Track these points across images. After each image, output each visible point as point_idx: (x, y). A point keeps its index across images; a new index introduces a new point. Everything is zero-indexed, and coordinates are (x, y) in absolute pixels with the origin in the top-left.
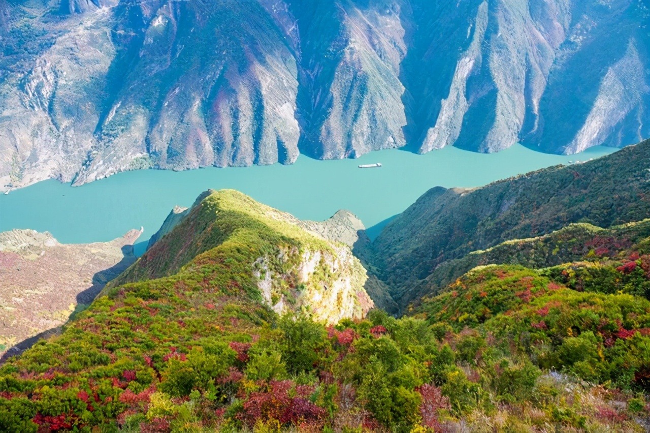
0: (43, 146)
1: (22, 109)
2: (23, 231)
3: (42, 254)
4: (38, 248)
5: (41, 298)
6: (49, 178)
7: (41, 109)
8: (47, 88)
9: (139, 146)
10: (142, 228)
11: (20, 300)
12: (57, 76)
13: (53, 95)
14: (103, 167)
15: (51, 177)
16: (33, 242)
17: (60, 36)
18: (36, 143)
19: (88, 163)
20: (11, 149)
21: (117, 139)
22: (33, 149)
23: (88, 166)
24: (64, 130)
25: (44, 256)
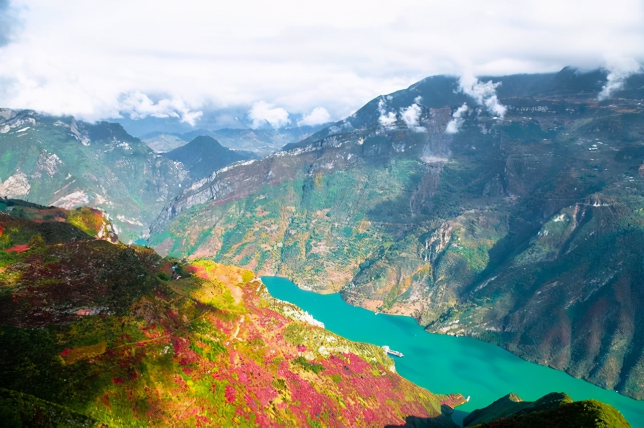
1: (416, 256)
4: (383, 369)
5: (366, 410)
7: (429, 260)
8: (441, 246)
9: (498, 321)
10: (469, 397)
12: (452, 239)
13: (443, 252)
14: (456, 326)
15: (412, 316)
16: (381, 361)
17: (468, 210)
18: (413, 284)
19: (446, 317)
20: (393, 283)
21: (480, 307)
22: (410, 288)
23: (445, 319)
24: (439, 282)
25: (383, 377)
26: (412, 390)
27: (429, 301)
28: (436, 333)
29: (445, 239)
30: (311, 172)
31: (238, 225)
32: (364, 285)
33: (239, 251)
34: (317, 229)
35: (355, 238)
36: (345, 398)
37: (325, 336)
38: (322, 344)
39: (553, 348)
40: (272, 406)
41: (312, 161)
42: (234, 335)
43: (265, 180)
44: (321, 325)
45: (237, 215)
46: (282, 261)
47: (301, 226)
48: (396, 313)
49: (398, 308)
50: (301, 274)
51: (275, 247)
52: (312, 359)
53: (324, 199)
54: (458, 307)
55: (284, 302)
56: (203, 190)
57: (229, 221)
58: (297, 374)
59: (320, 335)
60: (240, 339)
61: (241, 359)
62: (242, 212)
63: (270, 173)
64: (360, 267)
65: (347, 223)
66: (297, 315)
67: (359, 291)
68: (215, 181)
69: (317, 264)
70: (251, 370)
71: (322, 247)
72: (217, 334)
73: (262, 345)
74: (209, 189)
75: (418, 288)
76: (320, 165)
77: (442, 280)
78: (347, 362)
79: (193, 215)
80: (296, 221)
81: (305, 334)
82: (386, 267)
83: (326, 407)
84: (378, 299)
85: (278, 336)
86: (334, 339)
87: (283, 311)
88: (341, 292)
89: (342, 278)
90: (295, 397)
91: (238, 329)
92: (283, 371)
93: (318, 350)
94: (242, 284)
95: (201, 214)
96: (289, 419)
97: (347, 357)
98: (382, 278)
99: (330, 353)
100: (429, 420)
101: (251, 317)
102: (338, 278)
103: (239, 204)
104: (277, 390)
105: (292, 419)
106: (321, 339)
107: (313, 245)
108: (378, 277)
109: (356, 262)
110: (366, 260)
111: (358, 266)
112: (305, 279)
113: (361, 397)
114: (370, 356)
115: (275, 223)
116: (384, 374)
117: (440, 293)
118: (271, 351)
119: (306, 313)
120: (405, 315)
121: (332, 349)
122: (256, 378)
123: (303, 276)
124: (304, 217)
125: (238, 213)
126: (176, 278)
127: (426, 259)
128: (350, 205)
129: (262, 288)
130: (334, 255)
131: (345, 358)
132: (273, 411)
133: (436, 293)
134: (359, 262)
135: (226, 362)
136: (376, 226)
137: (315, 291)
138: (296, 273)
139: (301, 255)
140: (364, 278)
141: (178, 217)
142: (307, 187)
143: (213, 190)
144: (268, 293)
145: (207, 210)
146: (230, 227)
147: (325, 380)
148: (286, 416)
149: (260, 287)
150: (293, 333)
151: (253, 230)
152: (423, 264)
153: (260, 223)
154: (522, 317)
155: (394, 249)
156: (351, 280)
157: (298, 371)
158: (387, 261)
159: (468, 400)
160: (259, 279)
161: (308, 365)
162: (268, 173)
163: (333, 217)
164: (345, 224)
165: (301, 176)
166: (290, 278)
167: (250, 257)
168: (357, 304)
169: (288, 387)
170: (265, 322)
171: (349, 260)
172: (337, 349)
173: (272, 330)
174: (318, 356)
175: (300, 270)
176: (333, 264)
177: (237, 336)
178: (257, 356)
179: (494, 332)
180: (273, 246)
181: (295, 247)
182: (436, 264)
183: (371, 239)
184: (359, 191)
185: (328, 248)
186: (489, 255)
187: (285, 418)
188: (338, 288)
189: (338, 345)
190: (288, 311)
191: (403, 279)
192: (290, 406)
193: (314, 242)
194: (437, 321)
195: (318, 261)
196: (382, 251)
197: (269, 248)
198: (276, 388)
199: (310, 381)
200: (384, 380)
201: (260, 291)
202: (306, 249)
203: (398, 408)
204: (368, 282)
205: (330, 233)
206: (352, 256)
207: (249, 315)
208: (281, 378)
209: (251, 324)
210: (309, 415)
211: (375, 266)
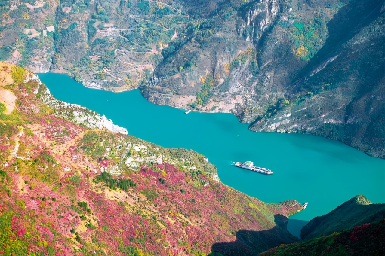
0: (238, 77)
1: (234, 35)
2: (198, 155)
3: (205, 185)
4: (205, 178)
5: (189, 228)
6: (231, 112)
7: (252, 40)
8: (267, 20)
9: (338, 111)
10: (307, 203)
11: (172, 222)
12: (281, 11)
13: (270, 29)
14: (288, 121)
15: (232, 112)
16: (202, 170)
18: (233, 73)
19: (274, 111)
20: (207, 72)
21: (317, 96)
22: (228, 78)
23: (273, 114)
24: (265, 67)
25: (206, 188)
26: (241, 200)
27: (253, 93)
28: (264, 131)
29: (273, 10)
32: (170, 78)
34: (101, 5)
35: (153, 15)
36: (163, 217)
37: (132, 144)
38: (129, 154)
40: (75, 236)
42: (14, 153)
44: (124, 131)
46: (57, 51)
48: (212, 110)
49: (215, 104)
50: (84, 67)
51: (45, 32)
52: (119, 174)
54: (289, 98)
55: (72, 105)
58: (102, 194)
59: (125, 144)
60: (22, 158)
61: (26, 182)
64: (163, 54)
66: (92, 121)
67: (164, 85)
69: (105, 54)
70: (42, 196)
71: (110, 30)
73: (52, 162)
77: (268, 65)
78: (161, 174)
81: (106, 144)
82: (197, 52)
83: (141, 230)
84: (189, 93)
85: (72, 149)
86: (143, 147)
87: (73, 117)
88: (140, 89)
89: (140, 69)
90: (102, 222)
91: (17, 145)
92: (83, 192)
93: (124, 162)
94: (13, 85)
96: (97, 248)
97: (162, 168)
98: (193, 67)
99: (140, 165)
100: (261, 233)
101: (32, 129)
102: (135, 70)
104: (79, 215)
105: (101, 248)
106: (128, 149)
107: (97, 28)
108: (187, 65)
109: (158, 48)
110: (170, 44)
111: (160, 53)
112: (90, 73)
113: (182, 213)
114: (189, 164)
117: (267, 81)
118: (66, 169)
119: (104, 117)
120: (224, 112)
121: (142, 160)
122: (50, 204)
123: (88, 69)
127: (248, 39)
129: (42, 89)
130: (127, 39)
131: (159, 169)
132: (76, 242)
133: (261, 82)
134: (161, 48)
135: (8, 188)
137: (105, 89)
138: (78, 66)
139: (82, 41)
140: (169, 67)
144: (51, 96)
147: (137, 197)
148: (93, 245)
149: (39, 87)
150: (91, 144)
152: (244, 45)
154: (369, 104)
155: (207, 28)
156: (152, 71)
157: (103, 190)
158: (198, 45)
159: (305, 207)
160: (35, 77)
161: (115, 181)
166: (70, 74)
167: (11, 48)
168: (162, 103)
169: (92, 211)
170: (52, 133)
171: (147, 45)
172: (148, 159)
173: (63, 143)
174: (125, 169)
175: (83, 62)
176: (127, 51)
177: (18, 154)
178: (47, 177)
179: (333, 125)
180: (41, 31)
181: (72, 31)
182: (260, 44)
183: (175, 16)
185: (118, 30)
186: (329, 29)
187: (92, 248)
188: (137, 83)
189: (149, 154)
190: (80, 116)
191: (220, 66)
192: (97, 233)
193: (98, 23)
194: (264, 116)
195: (106, 48)
196: (191, 32)
197: (36, 34)
198: (77, 214)
199: (118, 201)
200: (207, 192)
201: (39, 93)
202: (88, 33)
203: (227, 223)
204: (174, 73)
205: (119, 10)
206: (150, 39)
207: (29, 126)
208: (82, 200)
209: (34, 137)
210: (122, 242)
211: (182, 52)
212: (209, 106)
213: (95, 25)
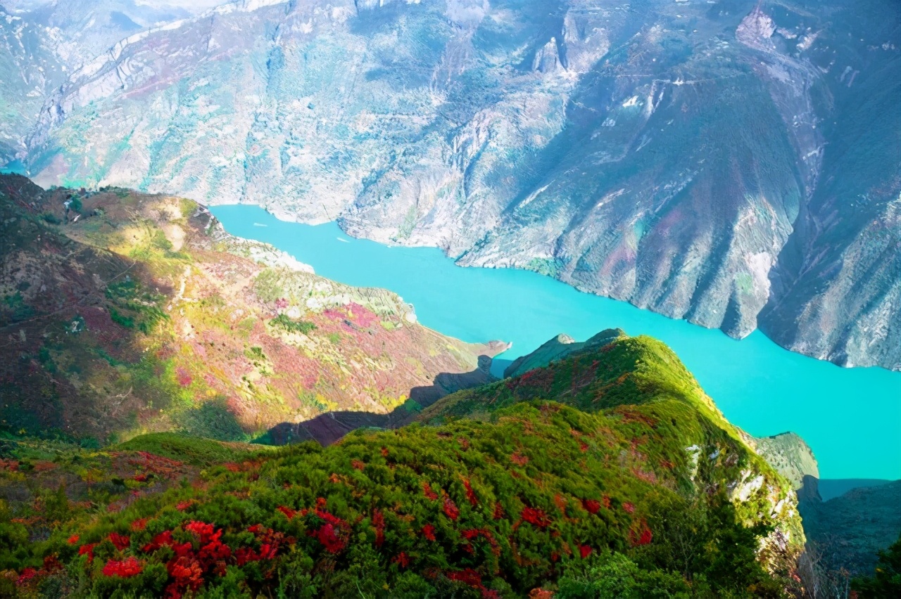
1: (440, 162)
2: (391, 293)
3: (398, 326)
4: (398, 319)
5: (378, 373)
6: (436, 246)
7: (459, 168)
8: (475, 146)
9: (548, 245)
10: (511, 343)
11: (358, 366)
12: (490, 135)
13: (478, 156)
14: (497, 255)
15: (438, 246)
16: (395, 310)
17: (511, 93)
18: (438, 203)
19: (482, 245)
20: (411, 202)
21: (526, 228)
22: (433, 208)
23: (481, 247)
24: (472, 198)
25: (399, 329)
26: (438, 342)
27: (461, 226)
28: (470, 267)
29: (480, 136)
30: (279, 38)
31: (170, 129)
32: (370, 208)
33: (178, 170)
34: (296, 129)
35: (353, 140)
36: (348, 361)
37: (314, 283)
38: (310, 294)
39: (615, 274)
40: (247, 384)
41: (277, 21)
42: (179, 295)
43: (205, 53)
44: (308, 268)
45: (166, 113)
46: (247, 180)
47: (270, 125)
48: (416, 243)
49: (420, 237)
50: (277, 198)
51: (234, 160)
52: (299, 316)
53: (302, 82)
54: (498, 230)
55: (249, 241)
56: (103, 74)
57: (154, 123)
58: (278, 339)
59: (306, 283)
60: (188, 299)
61: (193, 327)
62: (174, 107)
63: (212, 42)
64: (363, 183)
65: (339, 118)
66: (271, 257)
67: (364, 217)
68: (122, 57)
69: (300, 182)
70: (210, 341)
71: (305, 156)
72: (152, 296)
73: (223, 304)
74: (114, 72)
75: (445, 208)
76: (290, 26)
77: (476, 194)
78: (348, 315)
79: (94, 116)
80: (261, 118)
81: (284, 283)
82: (400, 180)
83: (322, 376)
84: (391, 226)
85: (245, 290)
86: (326, 286)
87: (250, 254)
88: (338, 221)
89: (339, 199)
90: (279, 368)
91: (183, 286)
92: (258, 337)
93: (305, 303)
94: (182, 220)
95: (107, 114)
96: (272, 397)
97: (348, 309)
98: (394, 197)
99: (324, 306)
100: (459, 376)
101: (201, 267)
102: (332, 200)
103: (168, 95)
104: (252, 362)
105: (277, 397)
106: (310, 289)
107: (290, 155)
108: (389, 195)
109: (357, 175)
110: (372, 172)
111: (360, 181)
112: (284, 204)
113: (369, 357)
114: (380, 304)
115: (229, 123)
116: (400, 325)
117: (475, 212)
118: (237, 311)
119: (285, 253)
120: (428, 245)
121: (325, 301)
122: (219, 350)
123: (281, 200)
124: (274, 111)
125: (167, 109)
126: (72, 220)
127: (454, 166)
128: (343, 89)
129: (215, 223)
130: (324, 167)
131: (345, 310)
132: (249, 390)
133: (468, 212)
134: (361, 176)
135: (172, 333)
136: (383, 121)
137: (300, 221)
138: (271, 196)
139: (276, 169)
140: (370, 198)
141: (69, 120)
142: (274, 63)
143: (120, 73)
145: (117, 107)
146: (158, 132)
147: (318, 341)
148: (268, 393)
149: (211, 221)
150: (267, 284)
151: (195, 136)
152: (450, 173)
153: (206, 125)
154: (579, 238)
155: (410, 154)
156: (351, 202)
157: (280, 333)
158: (401, 172)
159: (510, 346)
161: (293, 324)
162: (208, 41)
163: (317, 110)
164: (337, 120)
165: (263, 46)
166: (262, 206)
167: (197, 178)
168: (361, 235)
169: (267, 357)
170: (223, 271)
171: (346, 173)
172: (333, 300)
173: (236, 282)
174: (306, 311)
175: (275, 193)
176: (323, 179)
177: (184, 296)
178: (217, 321)
179: (543, 260)
180: (230, 159)
181: (264, 158)
182: (469, 173)
183: (376, 141)
184: (354, 69)
185: (314, 157)
187: (267, 396)
188: (334, 214)
189: (334, 294)
190: (258, 253)
191: (425, 197)
192: (273, 380)
193: (292, 149)
194: (471, 250)
195: (302, 177)
196: (394, 158)
197: (225, 162)
198: (249, 360)
199: (298, 345)
200: (400, 333)
201: (210, 228)
202: (282, 159)
203: (421, 366)
204: (375, 203)
205: (316, 135)
206: (350, 167)
207: (197, 264)
208: (256, 345)
209: (202, 277)
210: (301, 389)
211: (383, 180)
212: (413, 239)
213: (289, 152)
